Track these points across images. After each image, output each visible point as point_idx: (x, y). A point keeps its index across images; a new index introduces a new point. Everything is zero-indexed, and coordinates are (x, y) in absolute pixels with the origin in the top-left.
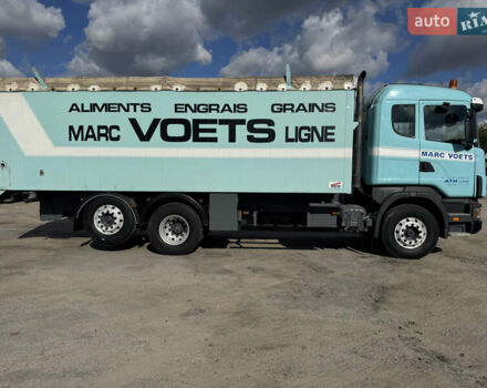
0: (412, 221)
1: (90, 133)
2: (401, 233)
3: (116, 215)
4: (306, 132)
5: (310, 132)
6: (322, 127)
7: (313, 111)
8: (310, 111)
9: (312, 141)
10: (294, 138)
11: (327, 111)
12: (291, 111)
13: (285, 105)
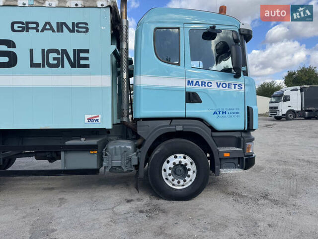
0: (180, 158)
2: (169, 172)
4: (55, 55)
5: (60, 56)
6: (74, 51)
7: (62, 31)
8: (58, 31)
9: (63, 66)
10: (41, 62)
11: (78, 31)
12: (35, 30)
13: (28, 23)
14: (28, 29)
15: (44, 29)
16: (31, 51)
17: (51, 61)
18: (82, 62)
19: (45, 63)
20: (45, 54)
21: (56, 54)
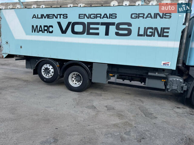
1: (41, 29)
3: (50, 69)
5: (153, 31)
6: (161, 28)
7: (156, 18)
8: (154, 18)
9: (154, 36)
10: (143, 34)
11: (165, 18)
12: (142, 18)
13: (139, 14)
14: (139, 17)
15: (147, 17)
16: (139, 28)
17: (148, 33)
18: (165, 34)
19: (145, 34)
20: (146, 30)
21: (151, 30)
